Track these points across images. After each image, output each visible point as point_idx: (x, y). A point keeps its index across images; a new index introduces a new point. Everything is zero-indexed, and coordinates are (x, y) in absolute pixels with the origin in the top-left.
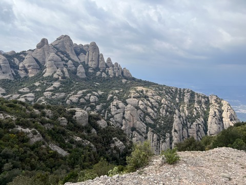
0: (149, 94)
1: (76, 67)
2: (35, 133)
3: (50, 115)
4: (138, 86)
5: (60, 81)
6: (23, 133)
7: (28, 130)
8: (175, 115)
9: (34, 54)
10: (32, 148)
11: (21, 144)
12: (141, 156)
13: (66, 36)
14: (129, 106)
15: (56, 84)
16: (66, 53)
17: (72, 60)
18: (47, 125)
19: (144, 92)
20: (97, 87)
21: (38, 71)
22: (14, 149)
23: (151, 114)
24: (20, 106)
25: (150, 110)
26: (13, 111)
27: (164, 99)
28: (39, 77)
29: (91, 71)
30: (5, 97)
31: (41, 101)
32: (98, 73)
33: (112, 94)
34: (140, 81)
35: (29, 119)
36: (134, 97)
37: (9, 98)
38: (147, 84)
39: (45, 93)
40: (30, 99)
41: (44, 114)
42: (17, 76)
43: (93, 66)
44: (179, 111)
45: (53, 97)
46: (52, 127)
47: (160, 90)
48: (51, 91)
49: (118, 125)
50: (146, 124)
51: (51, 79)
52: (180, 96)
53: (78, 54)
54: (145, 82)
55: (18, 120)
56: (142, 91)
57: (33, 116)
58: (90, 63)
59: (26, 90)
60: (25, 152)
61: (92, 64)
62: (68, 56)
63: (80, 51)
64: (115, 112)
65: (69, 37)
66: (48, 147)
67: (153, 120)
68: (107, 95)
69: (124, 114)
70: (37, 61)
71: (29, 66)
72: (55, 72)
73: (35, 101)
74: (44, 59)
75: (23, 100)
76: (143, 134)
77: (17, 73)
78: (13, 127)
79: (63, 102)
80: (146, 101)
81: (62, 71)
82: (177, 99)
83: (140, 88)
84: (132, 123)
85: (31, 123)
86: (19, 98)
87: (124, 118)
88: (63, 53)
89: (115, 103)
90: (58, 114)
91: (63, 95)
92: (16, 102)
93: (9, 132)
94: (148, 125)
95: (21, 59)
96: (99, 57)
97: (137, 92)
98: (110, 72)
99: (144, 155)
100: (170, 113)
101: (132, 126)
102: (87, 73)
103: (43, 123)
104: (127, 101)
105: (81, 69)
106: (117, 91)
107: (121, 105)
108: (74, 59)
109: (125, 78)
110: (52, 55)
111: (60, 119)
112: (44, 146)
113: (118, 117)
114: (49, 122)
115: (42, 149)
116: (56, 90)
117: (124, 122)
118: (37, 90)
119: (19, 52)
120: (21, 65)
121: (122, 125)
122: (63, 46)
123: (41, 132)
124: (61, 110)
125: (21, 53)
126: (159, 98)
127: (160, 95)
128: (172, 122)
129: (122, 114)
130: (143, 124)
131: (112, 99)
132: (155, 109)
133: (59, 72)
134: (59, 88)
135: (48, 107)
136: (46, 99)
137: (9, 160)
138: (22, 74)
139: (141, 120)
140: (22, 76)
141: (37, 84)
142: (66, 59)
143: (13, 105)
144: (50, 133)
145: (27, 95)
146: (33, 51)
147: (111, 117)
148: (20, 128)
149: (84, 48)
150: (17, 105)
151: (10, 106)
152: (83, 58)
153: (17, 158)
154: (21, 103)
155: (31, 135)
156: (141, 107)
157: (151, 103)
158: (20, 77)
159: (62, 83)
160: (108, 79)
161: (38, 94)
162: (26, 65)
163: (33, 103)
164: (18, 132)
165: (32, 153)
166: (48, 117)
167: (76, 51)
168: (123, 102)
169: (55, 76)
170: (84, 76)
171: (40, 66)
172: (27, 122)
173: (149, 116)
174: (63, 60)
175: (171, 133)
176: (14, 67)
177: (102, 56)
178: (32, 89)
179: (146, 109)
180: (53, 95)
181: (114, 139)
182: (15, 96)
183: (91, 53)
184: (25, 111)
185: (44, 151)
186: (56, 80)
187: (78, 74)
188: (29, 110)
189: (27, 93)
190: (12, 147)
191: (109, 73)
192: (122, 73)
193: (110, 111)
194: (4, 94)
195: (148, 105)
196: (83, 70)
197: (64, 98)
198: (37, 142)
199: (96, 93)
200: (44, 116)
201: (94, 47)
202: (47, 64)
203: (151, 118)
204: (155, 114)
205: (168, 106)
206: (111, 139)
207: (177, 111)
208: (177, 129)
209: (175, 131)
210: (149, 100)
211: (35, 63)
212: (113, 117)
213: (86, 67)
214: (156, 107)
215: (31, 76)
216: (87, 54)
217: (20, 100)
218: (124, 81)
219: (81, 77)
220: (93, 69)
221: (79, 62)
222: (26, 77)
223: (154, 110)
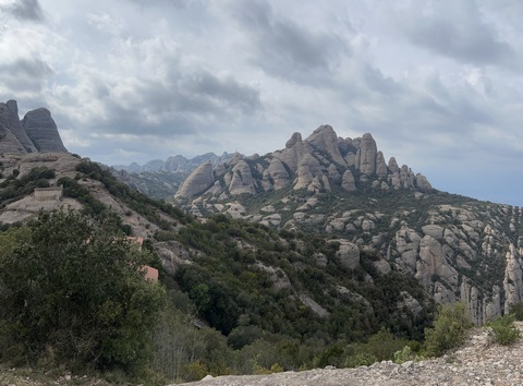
0: (462, 217)
1: (341, 173)
2: (281, 276)
3: (302, 248)
4: (441, 203)
5: (318, 196)
6: (264, 272)
7: (270, 269)
8: (508, 253)
9: (281, 157)
10: (277, 298)
11: (262, 289)
12: (451, 328)
13: (326, 126)
14: (427, 237)
15: (312, 201)
16: (326, 153)
17: (335, 164)
18: (297, 263)
19: (454, 215)
20: (373, 206)
21: (287, 182)
22: (253, 295)
23: (466, 252)
24: (262, 232)
25: (464, 245)
26: (254, 238)
27: (488, 226)
28: (288, 190)
29: (364, 180)
30: (244, 218)
31: (289, 226)
32: (376, 182)
33: (398, 217)
34: (446, 195)
35: (272, 253)
36: (435, 223)
37: (249, 219)
38: (457, 200)
39: (296, 214)
40: (275, 222)
41: (293, 246)
42: (259, 189)
43: (366, 172)
44: (516, 246)
45: (307, 221)
46: (305, 267)
47: (481, 209)
48: (304, 211)
49: (410, 269)
50: (457, 269)
51: (305, 193)
52: (516, 220)
53: (344, 154)
54: (455, 196)
55: (259, 252)
56: (450, 213)
57: (278, 248)
58: (362, 168)
59: (270, 208)
60: (267, 302)
61: (365, 169)
62: (329, 158)
63: (347, 148)
64: (404, 248)
65: (331, 128)
66: (298, 300)
67: (470, 263)
68: (390, 218)
69: (418, 251)
70: (286, 166)
71: (276, 174)
72: (310, 182)
73: (281, 225)
74: (295, 163)
75: (265, 223)
76: (453, 288)
77: (260, 184)
78: (252, 261)
79: (320, 229)
80: (456, 230)
81: (321, 181)
82: (511, 226)
83: (445, 208)
84: (432, 267)
85: (276, 258)
86: (261, 220)
87: (418, 258)
88: (321, 153)
89: (403, 232)
90: (313, 248)
91: (321, 217)
92: (257, 226)
93: (247, 268)
94: (461, 271)
95: (266, 165)
96: (377, 157)
97: (441, 214)
98: (395, 180)
99: (455, 327)
100: (500, 250)
101: (432, 272)
102: (357, 183)
103: (291, 260)
104: (424, 228)
105: (348, 177)
106: (406, 213)
107: (413, 235)
108: (338, 161)
109: (420, 191)
110: (307, 157)
111: (316, 255)
112: (292, 297)
113: (409, 257)
114: (300, 260)
115: (290, 301)
116: (310, 210)
117: (419, 265)
118: (285, 209)
119: (263, 155)
120: (265, 173)
121: (416, 271)
122: (323, 142)
123: (288, 275)
124: (318, 241)
125: (265, 157)
126: (480, 224)
127: (482, 218)
128: (504, 265)
129: (415, 251)
130: (453, 269)
131: (398, 226)
132: (474, 244)
133: (315, 182)
134: (315, 206)
135: (300, 236)
136: (297, 224)
137: (246, 310)
138: (266, 185)
139: (449, 263)
140: (266, 189)
141: (285, 200)
142: (326, 162)
143: (254, 230)
144: (301, 276)
145: (272, 216)
146: (281, 152)
147: (396, 257)
148: (261, 265)
149: (354, 144)
150: (259, 230)
151: (250, 231)
152: (352, 159)
153: (257, 309)
154: (263, 227)
155: (274, 278)
156: (449, 240)
157: (466, 233)
158: (263, 191)
159: (320, 198)
160: (392, 193)
161: (286, 216)
162: (272, 173)
163: (279, 229)
164: (258, 271)
165: (276, 305)
166: (299, 251)
167: (340, 149)
168: (416, 231)
169: (310, 188)
170: (353, 188)
171: (290, 174)
172: (270, 257)
173: (463, 255)
174: (322, 164)
175: (501, 286)
176: (257, 176)
177: (382, 154)
178: (278, 207)
179: (458, 243)
180: (306, 217)
181: (402, 293)
182: (257, 217)
183: (363, 151)
184: (268, 239)
185: (293, 305)
186: (312, 194)
187: (343, 185)
188: (274, 239)
189: (271, 213)
190: (251, 292)
191: (393, 183)
192: (415, 181)
193: (394, 246)
194: (243, 214)
195: (461, 237)
196: (352, 179)
197: (322, 223)
198: (283, 289)
199: (372, 216)
200: (294, 249)
201: (369, 141)
202: (300, 170)
203: (467, 259)
204: (474, 252)
205: (495, 238)
206: (398, 294)
207: (511, 247)
208: (512, 278)
209: (510, 281)
210: (462, 228)
211: (284, 170)
212: (400, 256)
213: (356, 173)
214: (474, 240)
215: (277, 188)
216: (358, 152)
217: (262, 223)
218: (418, 195)
219: (347, 189)
220: (368, 177)
221: (346, 166)
222: (270, 190)
223: (471, 245)
